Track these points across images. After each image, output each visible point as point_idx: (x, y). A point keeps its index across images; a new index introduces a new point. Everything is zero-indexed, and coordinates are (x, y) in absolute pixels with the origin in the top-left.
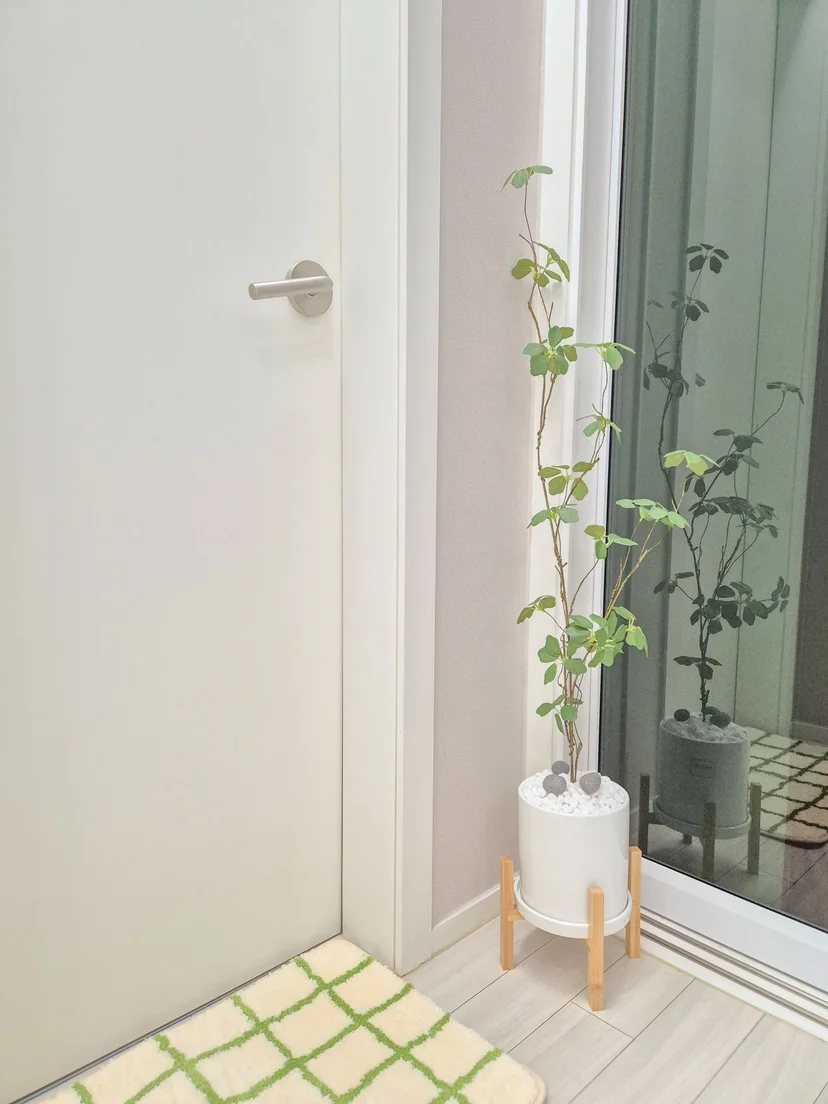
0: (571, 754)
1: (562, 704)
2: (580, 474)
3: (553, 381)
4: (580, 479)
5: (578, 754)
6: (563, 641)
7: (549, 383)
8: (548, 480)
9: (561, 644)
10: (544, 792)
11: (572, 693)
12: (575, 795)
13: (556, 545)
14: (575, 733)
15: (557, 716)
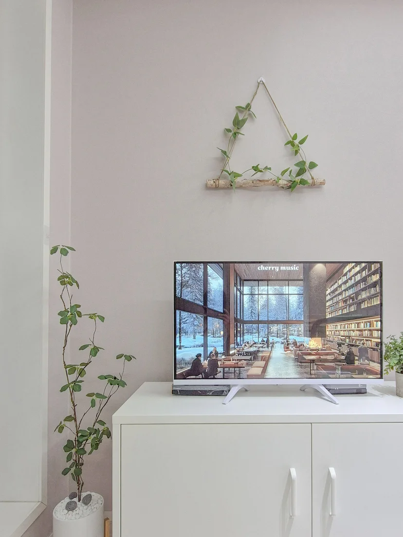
0: (78, 489)
1: (74, 468)
2: (83, 367)
3: (71, 326)
4: (83, 369)
5: (82, 488)
6: (75, 441)
7: (69, 327)
8: (68, 369)
9: (74, 442)
10: (66, 511)
11: (79, 461)
12: (81, 508)
13: (72, 398)
14: (80, 479)
15: (72, 474)
